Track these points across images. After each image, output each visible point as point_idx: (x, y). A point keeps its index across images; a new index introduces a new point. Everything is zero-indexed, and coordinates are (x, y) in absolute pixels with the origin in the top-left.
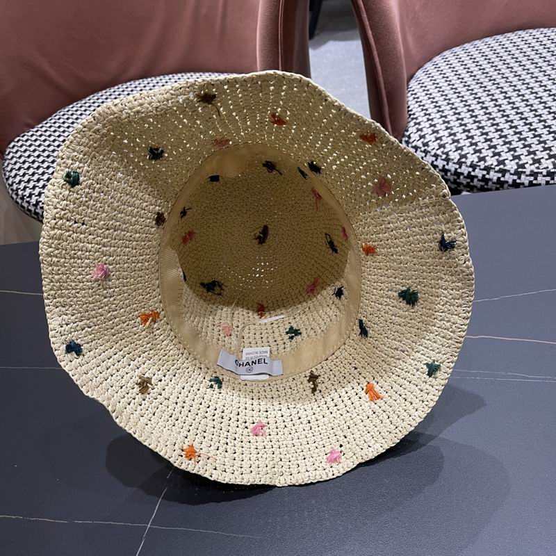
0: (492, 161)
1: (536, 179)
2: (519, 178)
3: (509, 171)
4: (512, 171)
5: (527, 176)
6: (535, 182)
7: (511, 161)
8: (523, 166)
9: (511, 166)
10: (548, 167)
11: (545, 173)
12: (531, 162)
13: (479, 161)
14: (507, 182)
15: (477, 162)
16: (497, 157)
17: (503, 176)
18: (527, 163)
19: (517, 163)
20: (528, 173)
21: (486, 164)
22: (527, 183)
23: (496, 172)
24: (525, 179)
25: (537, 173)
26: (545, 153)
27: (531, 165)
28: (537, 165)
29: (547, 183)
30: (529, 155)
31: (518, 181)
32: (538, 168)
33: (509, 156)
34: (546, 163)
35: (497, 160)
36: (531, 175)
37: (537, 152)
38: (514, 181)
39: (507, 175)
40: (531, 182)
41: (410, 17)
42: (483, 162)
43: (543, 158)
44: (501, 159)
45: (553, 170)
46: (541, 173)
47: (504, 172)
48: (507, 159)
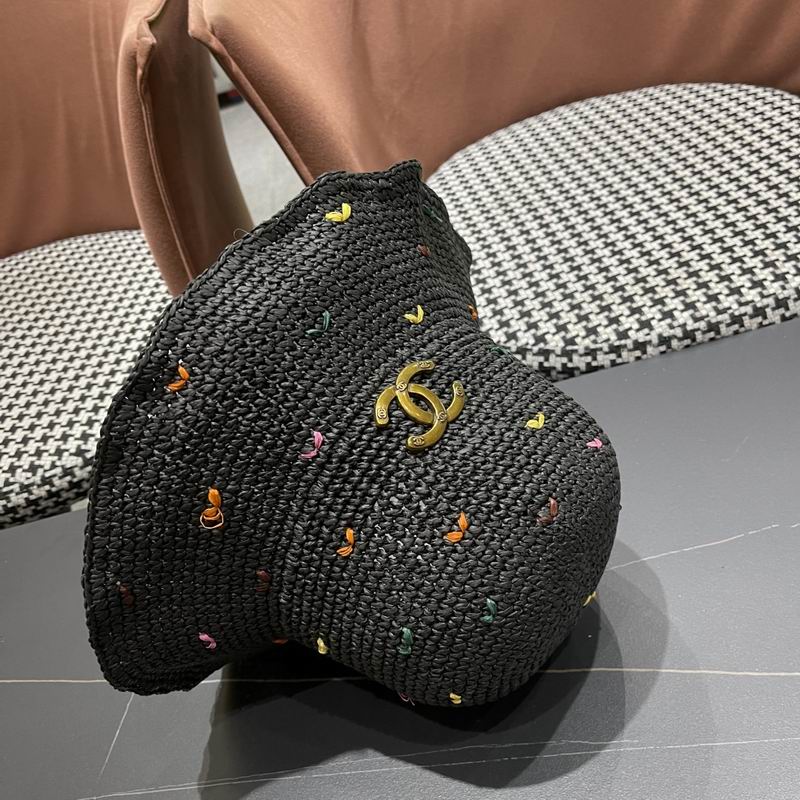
0: (526, 339)
1: (595, 359)
2: (571, 360)
3: (553, 351)
4: (559, 352)
5: (581, 356)
6: (594, 364)
7: (554, 334)
8: (572, 342)
9: (555, 342)
10: (608, 340)
11: (606, 349)
12: (583, 333)
13: (508, 340)
14: (554, 368)
15: (505, 342)
16: (533, 331)
17: (547, 359)
18: (577, 336)
19: (564, 338)
20: (582, 351)
21: (519, 344)
22: (583, 367)
23: (534, 355)
24: (579, 362)
25: (595, 350)
26: (601, 316)
27: (584, 338)
28: (593, 337)
29: (613, 363)
30: (579, 322)
31: (570, 365)
32: (595, 342)
33: (550, 327)
34: (606, 333)
35: (534, 335)
36: (586, 354)
37: (591, 316)
38: (564, 365)
39: (552, 358)
40: (588, 364)
41: (387, 117)
42: (513, 342)
43: (600, 325)
44: (540, 333)
45: (617, 343)
46: (601, 349)
47: (546, 353)
48: (548, 333)
